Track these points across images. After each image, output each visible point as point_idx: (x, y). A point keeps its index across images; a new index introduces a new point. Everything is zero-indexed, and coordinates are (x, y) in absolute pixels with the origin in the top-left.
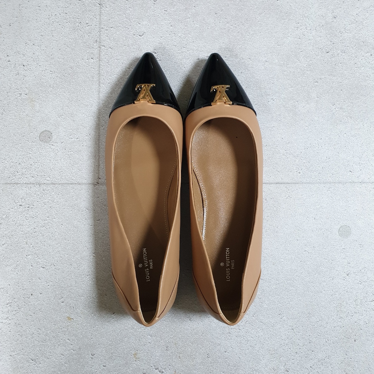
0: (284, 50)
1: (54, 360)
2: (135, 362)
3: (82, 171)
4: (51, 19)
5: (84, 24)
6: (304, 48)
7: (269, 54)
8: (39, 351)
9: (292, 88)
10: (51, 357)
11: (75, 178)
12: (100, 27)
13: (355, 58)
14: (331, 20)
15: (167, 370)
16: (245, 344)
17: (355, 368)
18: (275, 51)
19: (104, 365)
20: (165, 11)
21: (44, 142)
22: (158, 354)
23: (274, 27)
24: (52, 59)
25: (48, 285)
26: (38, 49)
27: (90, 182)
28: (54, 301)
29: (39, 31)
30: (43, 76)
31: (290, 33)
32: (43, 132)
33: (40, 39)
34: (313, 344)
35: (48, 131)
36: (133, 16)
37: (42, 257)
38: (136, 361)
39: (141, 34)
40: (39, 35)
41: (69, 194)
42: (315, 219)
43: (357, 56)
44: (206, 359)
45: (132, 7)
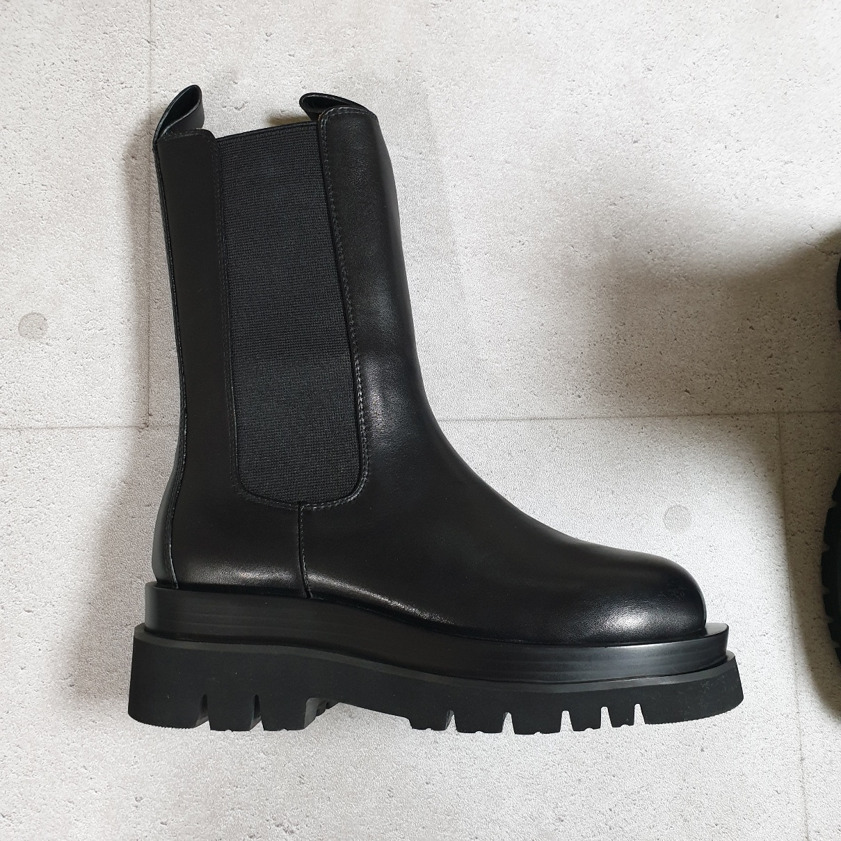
0: (544, 137)
1: (53, 813)
2: (231, 812)
3: (113, 400)
4: (43, 72)
5: (115, 83)
6: (587, 133)
7: (512, 147)
8: (20, 795)
9: (562, 218)
10: (44, 807)
11: (96, 416)
12: (149, 91)
13: (693, 153)
14: (642, 75)
15: (301, 828)
16: (470, 766)
17: (702, 809)
18: (525, 140)
19: (164, 821)
20: (290, 55)
21: (30, 338)
22: (281, 793)
23: (523, 89)
24: (45, 158)
25: (40, 650)
26: (14, 137)
27: (128, 423)
28: (53, 682)
29: (16, 99)
30: (25, 196)
31: (557, 101)
32: (26, 316)
33: (18, 115)
34: (614, 762)
35: (38, 315)
36: (222, 66)
37: (25, 587)
38: (233, 809)
39: (239, 106)
40: (16, 107)
41: (84, 450)
42: (613, 492)
43: (696, 150)
44: (387, 800)
45: (219, 47)
